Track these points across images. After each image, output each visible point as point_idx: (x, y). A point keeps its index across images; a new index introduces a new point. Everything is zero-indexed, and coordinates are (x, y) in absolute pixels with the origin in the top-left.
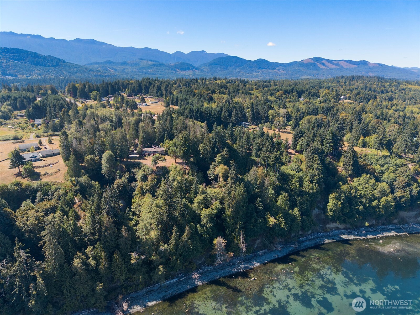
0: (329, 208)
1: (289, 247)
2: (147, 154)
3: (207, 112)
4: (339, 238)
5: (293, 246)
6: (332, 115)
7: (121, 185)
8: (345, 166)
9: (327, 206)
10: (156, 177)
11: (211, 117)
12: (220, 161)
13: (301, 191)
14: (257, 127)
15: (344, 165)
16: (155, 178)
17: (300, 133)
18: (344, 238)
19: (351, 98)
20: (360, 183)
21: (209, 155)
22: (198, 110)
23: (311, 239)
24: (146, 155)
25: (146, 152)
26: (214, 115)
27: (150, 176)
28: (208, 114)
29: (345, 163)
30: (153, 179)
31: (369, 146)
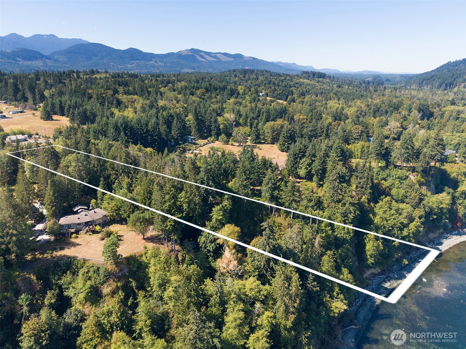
2: (73, 230)
3: (141, 126)
4: (385, 290)
5: (354, 327)
7: (43, 331)
8: (359, 189)
10: (119, 284)
14: (206, 141)
15: (357, 187)
16: (118, 288)
19: (269, 95)
20: (384, 209)
21: (198, 211)
24: (72, 233)
25: (69, 226)
27: (105, 286)
29: (359, 185)
30: (113, 293)
31: (355, 156)
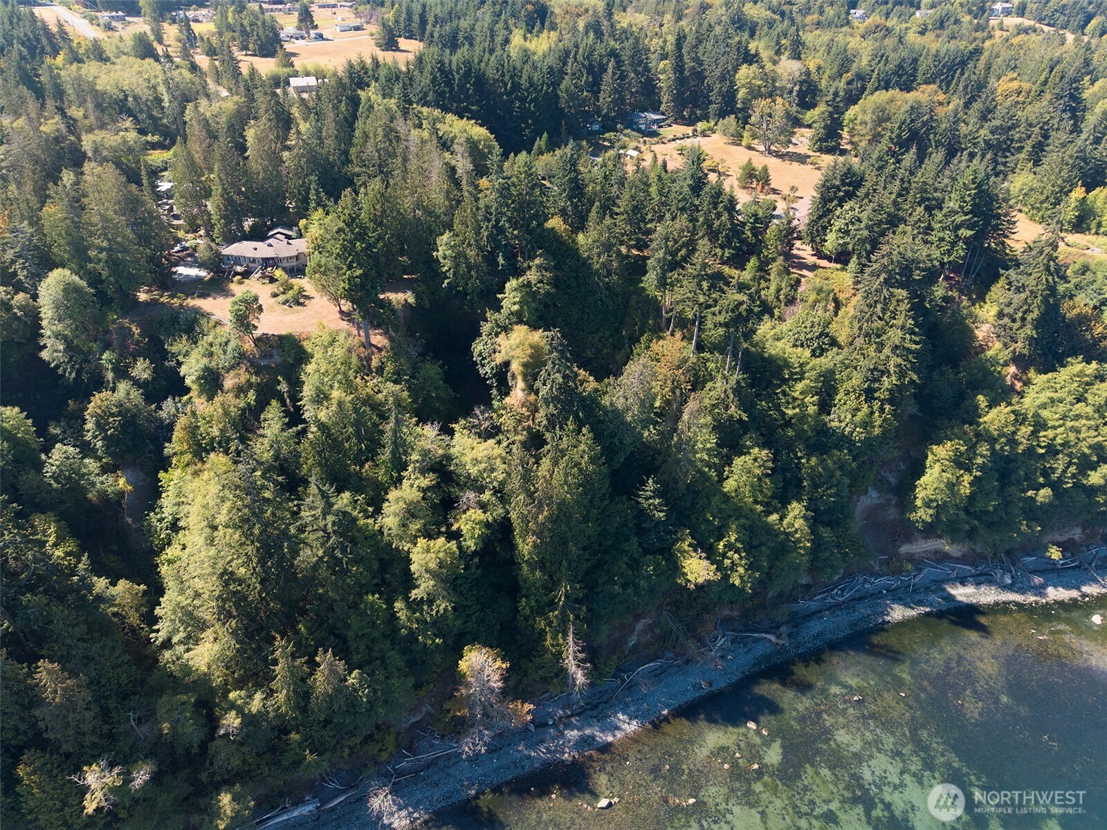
0: (921, 494)
1: (756, 640)
2: (239, 269)
3: (503, 75)
4: (944, 598)
5: (773, 638)
6: (967, 86)
8: (1006, 320)
9: (916, 487)
10: (254, 379)
11: (517, 98)
12: (516, 307)
13: (823, 431)
14: (689, 130)
15: (1000, 315)
16: (250, 385)
17: (844, 184)
18: (960, 598)
19: (1028, 10)
20: (1055, 396)
21: (475, 283)
22: (470, 69)
23: (838, 606)
24: (237, 274)
25: (238, 260)
26: (527, 90)
27: (232, 373)
28: (506, 85)
29: (1007, 310)
30: (240, 390)
31: (1099, 225)
